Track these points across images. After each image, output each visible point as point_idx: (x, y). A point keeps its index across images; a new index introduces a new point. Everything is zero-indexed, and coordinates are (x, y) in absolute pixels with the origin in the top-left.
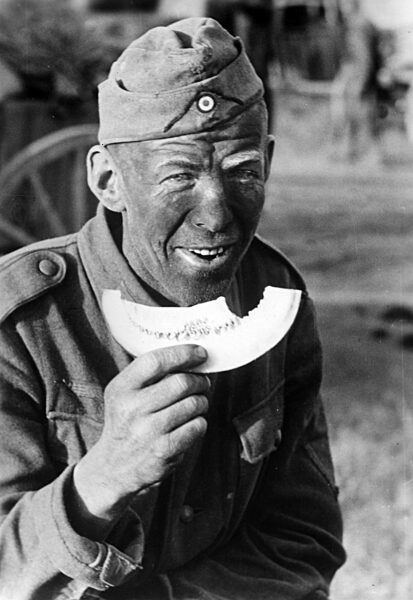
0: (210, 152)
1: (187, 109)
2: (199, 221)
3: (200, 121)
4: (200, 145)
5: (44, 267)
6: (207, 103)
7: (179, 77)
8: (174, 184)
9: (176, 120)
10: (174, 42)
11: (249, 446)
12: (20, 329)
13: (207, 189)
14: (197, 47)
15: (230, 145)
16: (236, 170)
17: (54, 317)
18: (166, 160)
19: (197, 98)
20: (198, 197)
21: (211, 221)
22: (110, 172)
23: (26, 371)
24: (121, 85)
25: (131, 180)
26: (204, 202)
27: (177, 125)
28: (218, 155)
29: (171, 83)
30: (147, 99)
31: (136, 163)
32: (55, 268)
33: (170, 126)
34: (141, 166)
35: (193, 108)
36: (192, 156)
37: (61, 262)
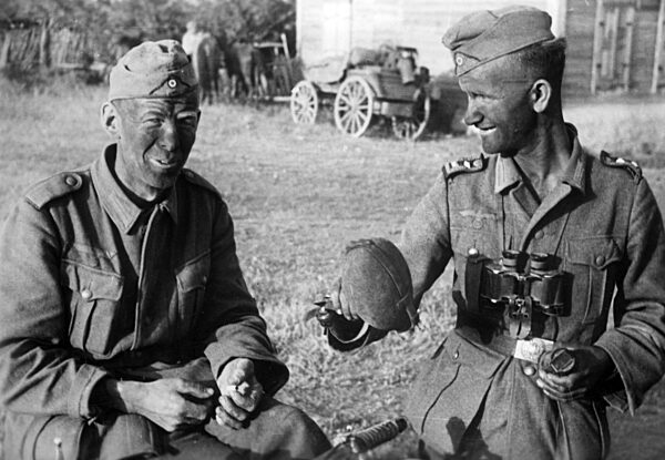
0: (172, 109)
1: (162, 84)
2: (162, 143)
3: (168, 92)
4: (166, 104)
5: (68, 181)
6: (173, 83)
7: (160, 67)
8: (150, 124)
9: (156, 89)
10: (159, 50)
11: (182, 283)
12: (51, 211)
13: (168, 128)
14: (170, 53)
15: (182, 107)
16: (183, 119)
17: (71, 207)
18: (148, 110)
19: (168, 80)
20: (163, 131)
21: (169, 145)
22: (113, 117)
23: (47, 229)
24: (126, 67)
25: (127, 120)
26: (165, 135)
27: (156, 92)
28: (176, 111)
29: (155, 70)
30: (141, 76)
31: (130, 111)
32: (75, 182)
33: (152, 92)
34: (133, 113)
35: (166, 85)
36: (162, 110)
37: (79, 179)
